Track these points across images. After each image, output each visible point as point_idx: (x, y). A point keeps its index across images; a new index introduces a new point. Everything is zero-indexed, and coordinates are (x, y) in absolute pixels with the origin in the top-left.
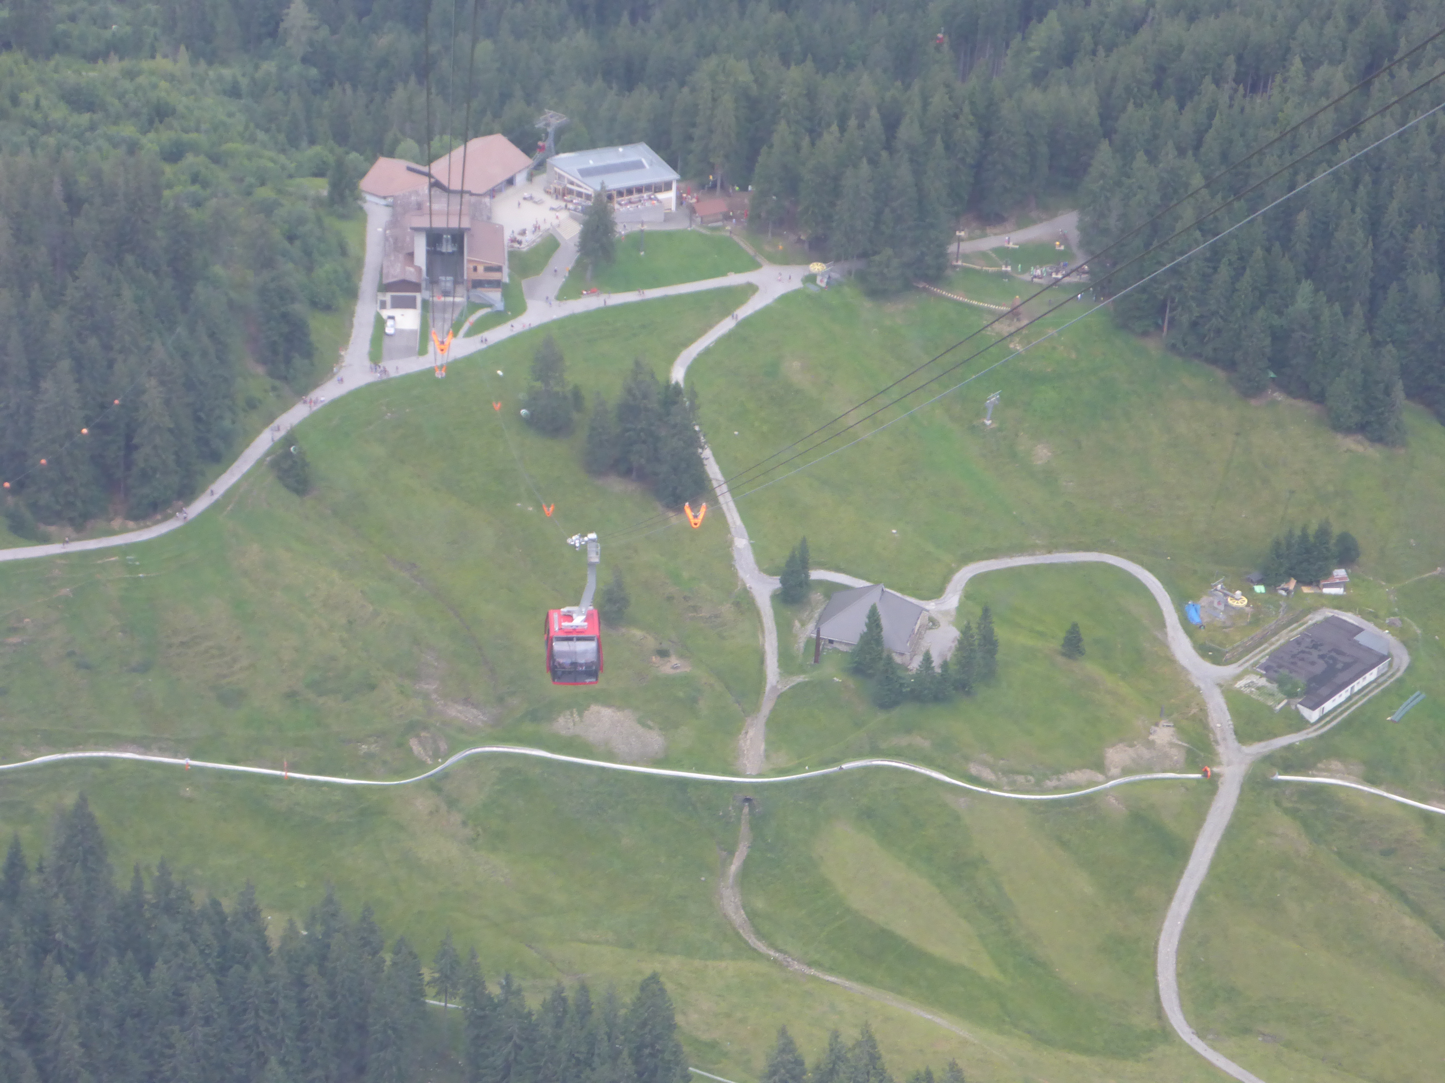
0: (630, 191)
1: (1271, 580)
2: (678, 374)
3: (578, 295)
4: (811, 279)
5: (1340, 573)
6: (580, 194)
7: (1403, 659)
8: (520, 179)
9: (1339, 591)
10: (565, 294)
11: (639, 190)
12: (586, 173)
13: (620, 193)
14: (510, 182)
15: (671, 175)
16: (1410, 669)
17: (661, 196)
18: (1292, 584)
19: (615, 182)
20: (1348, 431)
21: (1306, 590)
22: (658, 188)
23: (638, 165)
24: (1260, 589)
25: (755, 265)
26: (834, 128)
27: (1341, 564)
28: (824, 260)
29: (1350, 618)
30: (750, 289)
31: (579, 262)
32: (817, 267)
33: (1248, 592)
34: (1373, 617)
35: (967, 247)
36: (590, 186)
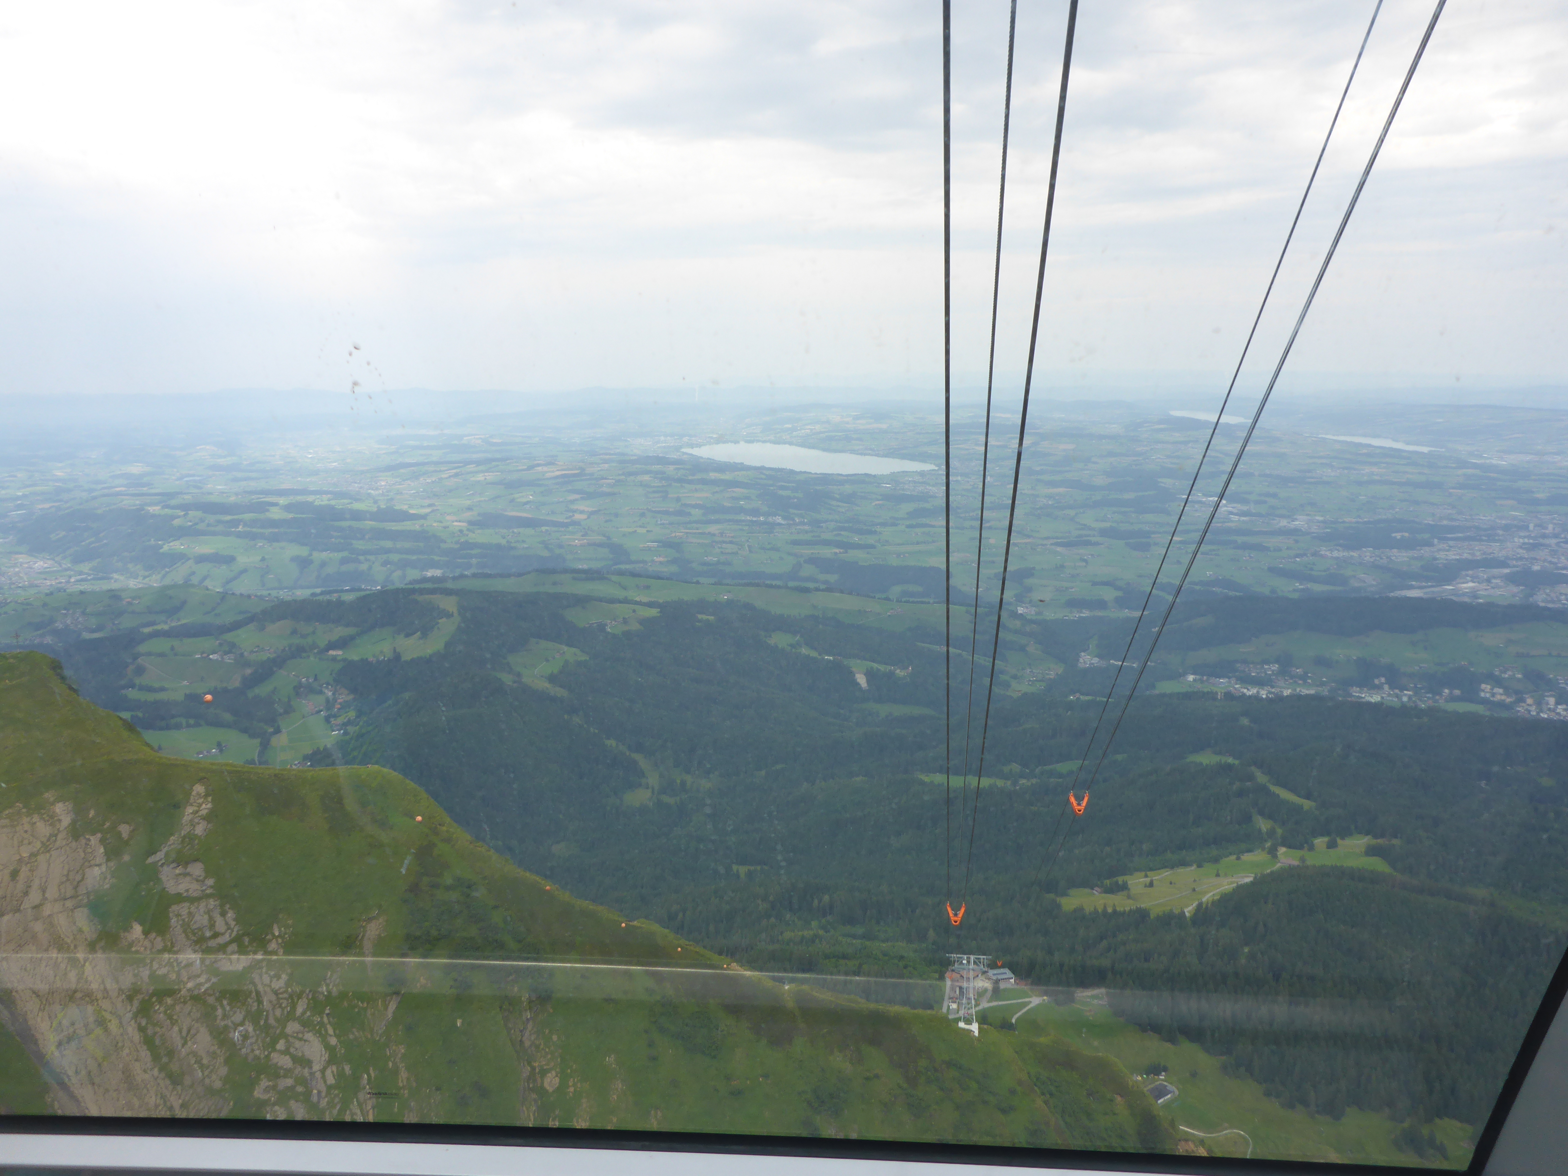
0: (1004, 979)
1: (1147, 1074)
2: (1014, 1021)
3: (991, 1002)
4: (1044, 1000)
5: (1163, 1073)
6: (992, 979)
7: (1177, 1092)
8: (980, 975)
9: (1163, 1077)
10: (988, 1002)
11: (1006, 979)
12: (994, 975)
13: (1002, 979)
14: (978, 976)
15: (1013, 976)
16: (1179, 1095)
17: (1011, 980)
18: (1152, 1075)
19: (1000, 977)
20: (1167, 1041)
21: (1156, 1077)
22: (1010, 979)
23: (1006, 973)
24: (1145, 1076)
25: (1031, 997)
26: (1049, 967)
27: (1164, 1071)
28: (1047, 996)
29: (1165, 1083)
30: (1030, 1002)
31: (992, 994)
32: (1045, 998)
33: (1142, 1077)
34: (1171, 1083)
35: (1079, 995)
36: (995, 978)
